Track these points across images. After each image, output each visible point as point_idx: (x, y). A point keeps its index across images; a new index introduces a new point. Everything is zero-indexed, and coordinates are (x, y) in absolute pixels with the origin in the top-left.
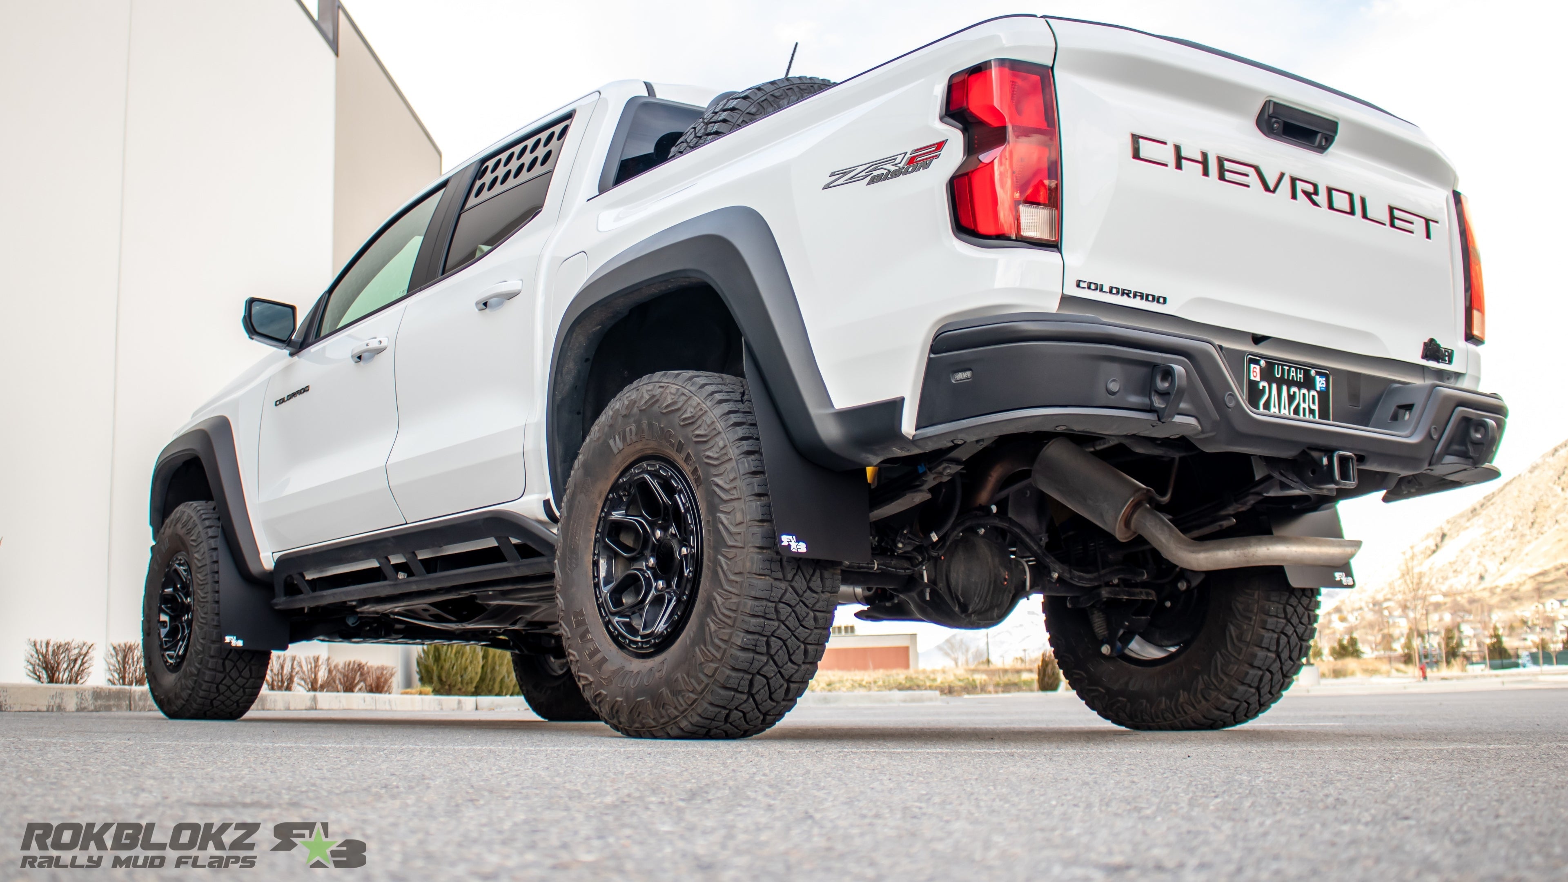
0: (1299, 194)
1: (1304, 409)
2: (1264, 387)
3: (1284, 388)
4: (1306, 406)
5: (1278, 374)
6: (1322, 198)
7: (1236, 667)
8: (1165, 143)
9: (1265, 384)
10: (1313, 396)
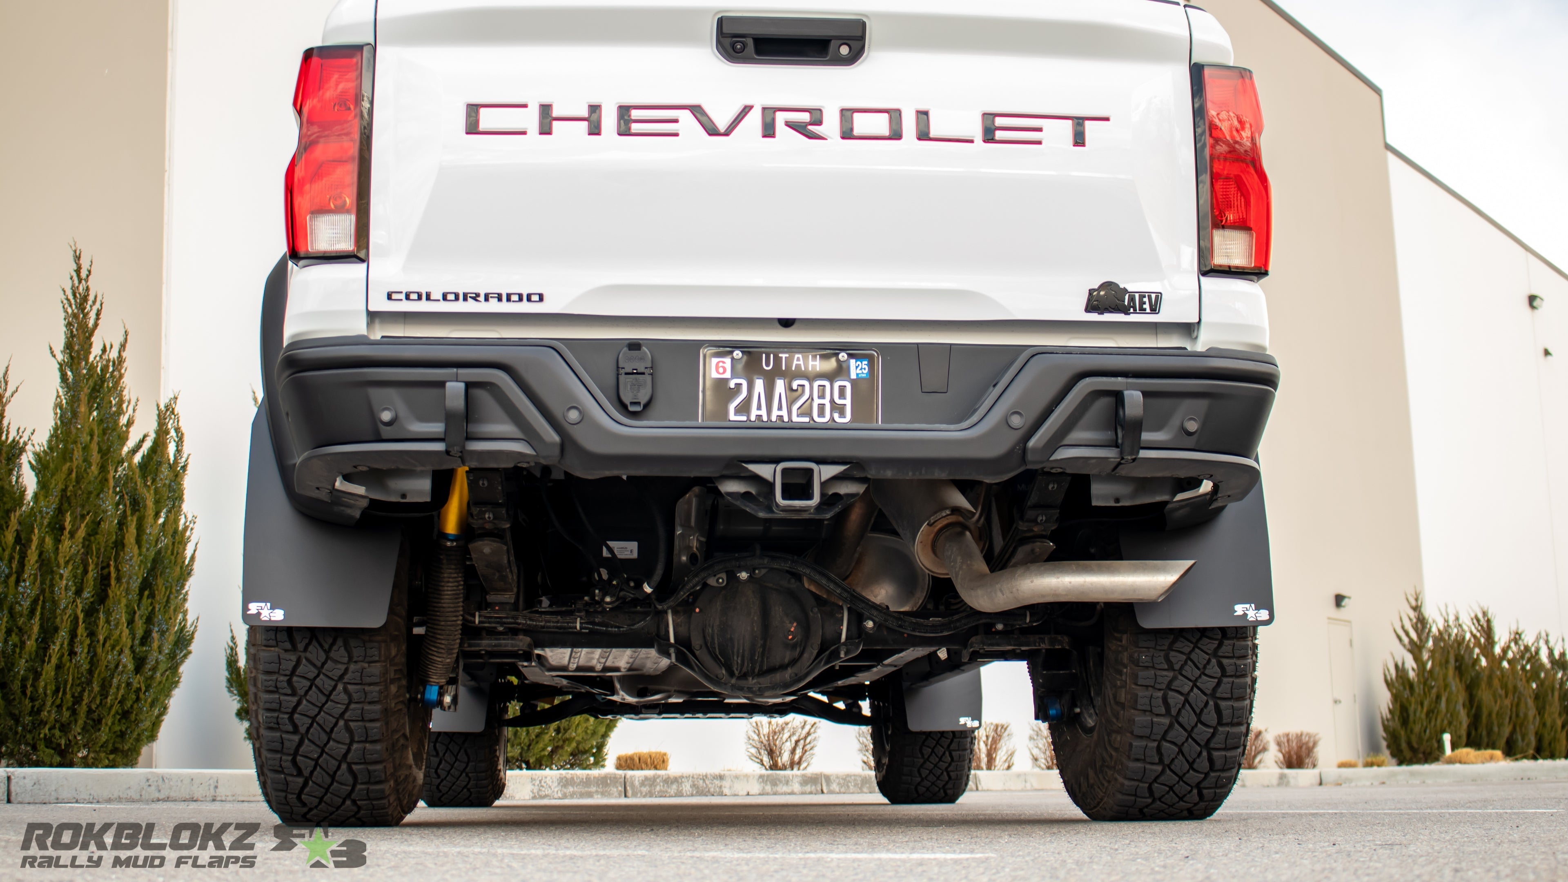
0: (780, 129)
1: (821, 406)
2: (739, 385)
3: (780, 383)
4: (826, 401)
5: (768, 364)
6: (829, 127)
8: (525, 106)
9: (743, 381)
10: (842, 388)
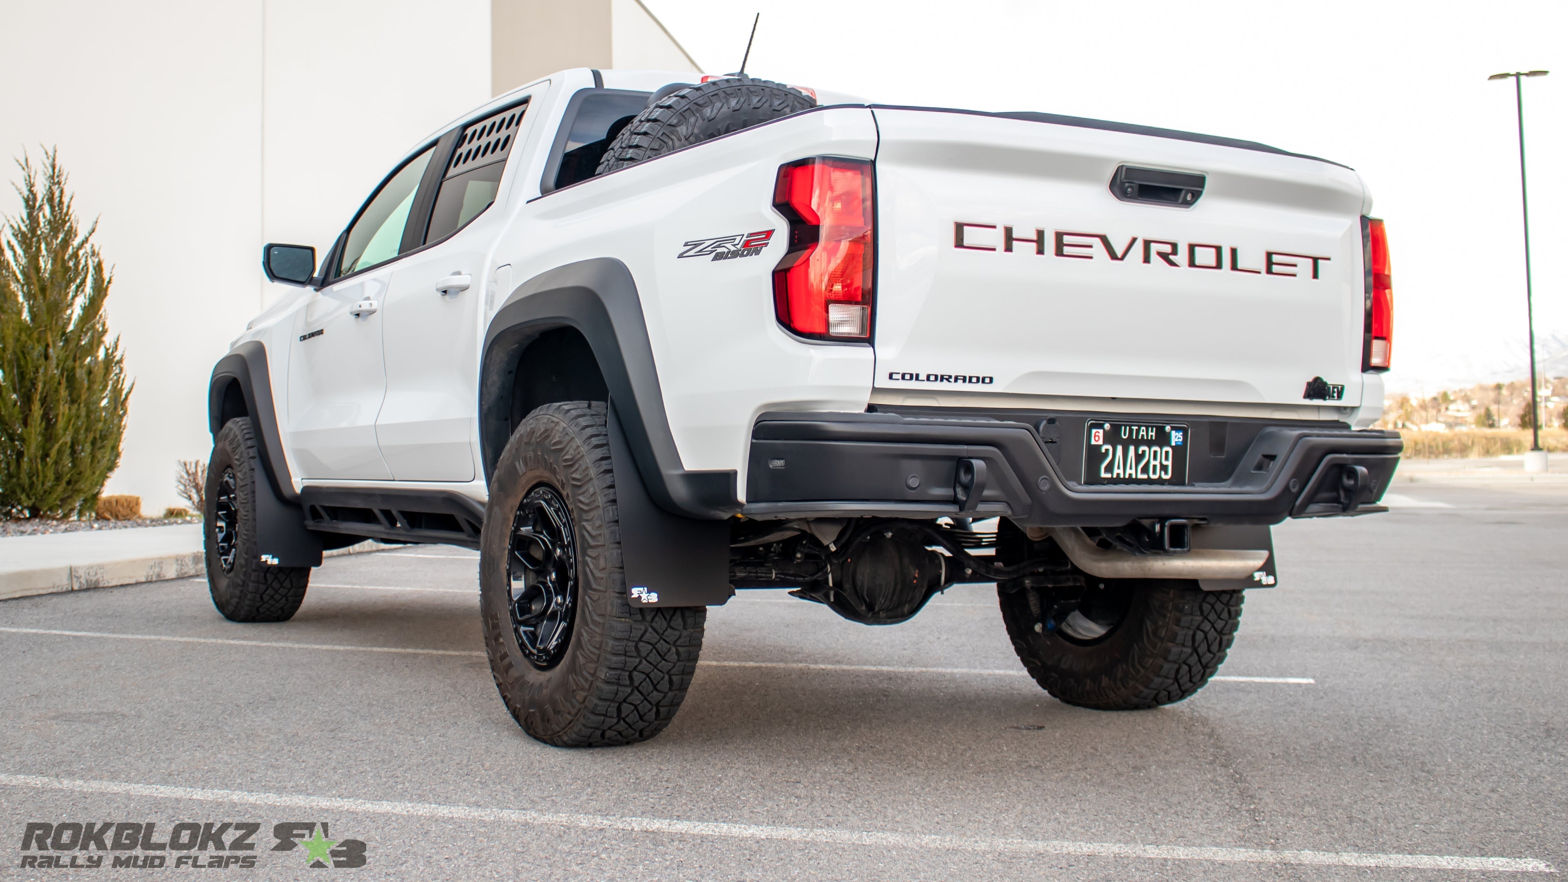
0: (1154, 256)
1: (1155, 466)
2: (1107, 450)
3: (1132, 449)
4: (1157, 463)
5: (1125, 435)
6: (1182, 257)
7: (1151, 661)
8: (994, 227)
9: (1110, 447)
10: (1167, 453)
